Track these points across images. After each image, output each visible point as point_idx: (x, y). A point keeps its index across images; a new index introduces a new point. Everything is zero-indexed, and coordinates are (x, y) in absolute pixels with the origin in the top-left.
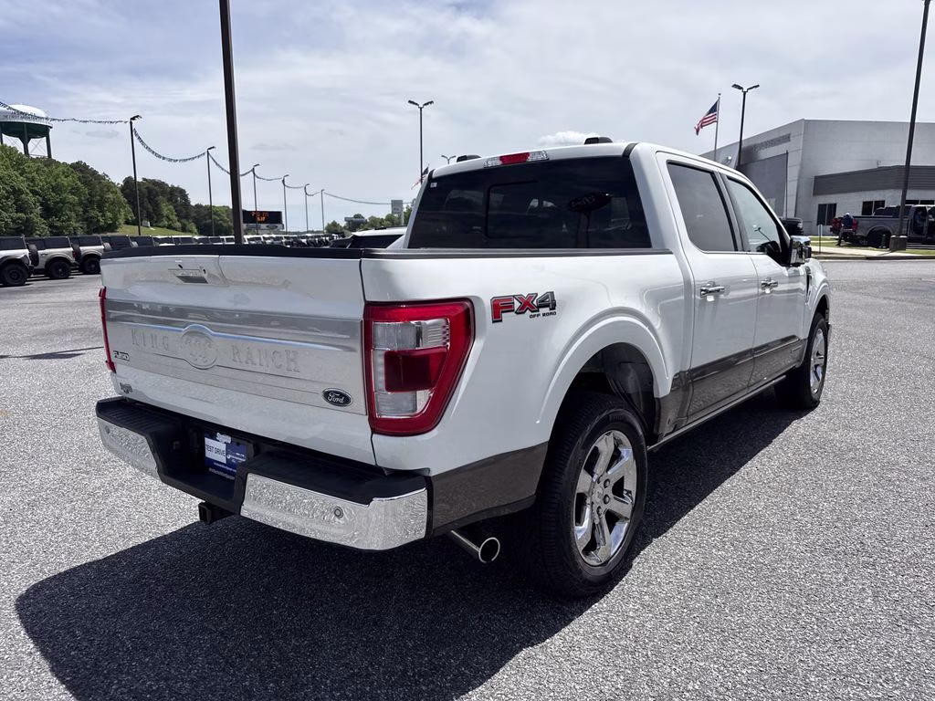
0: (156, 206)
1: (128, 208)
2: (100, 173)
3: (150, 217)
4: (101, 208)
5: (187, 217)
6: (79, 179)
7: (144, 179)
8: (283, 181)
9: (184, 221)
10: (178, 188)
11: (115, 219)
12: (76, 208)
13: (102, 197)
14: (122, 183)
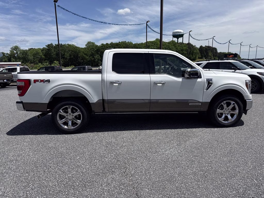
0: (207, 53)
1: (200, 54)
2: (194, 45)
3: (205, 56)
4: (192, 55)
5: (216, 56)
6: (188, 47)
7: (206, 46)
8: (241, 44)
9: (215, 57)
10: (215, 48)
11: (196, 57)
12: (186, 55)
13: (193, 52)
14: (199, 47)
